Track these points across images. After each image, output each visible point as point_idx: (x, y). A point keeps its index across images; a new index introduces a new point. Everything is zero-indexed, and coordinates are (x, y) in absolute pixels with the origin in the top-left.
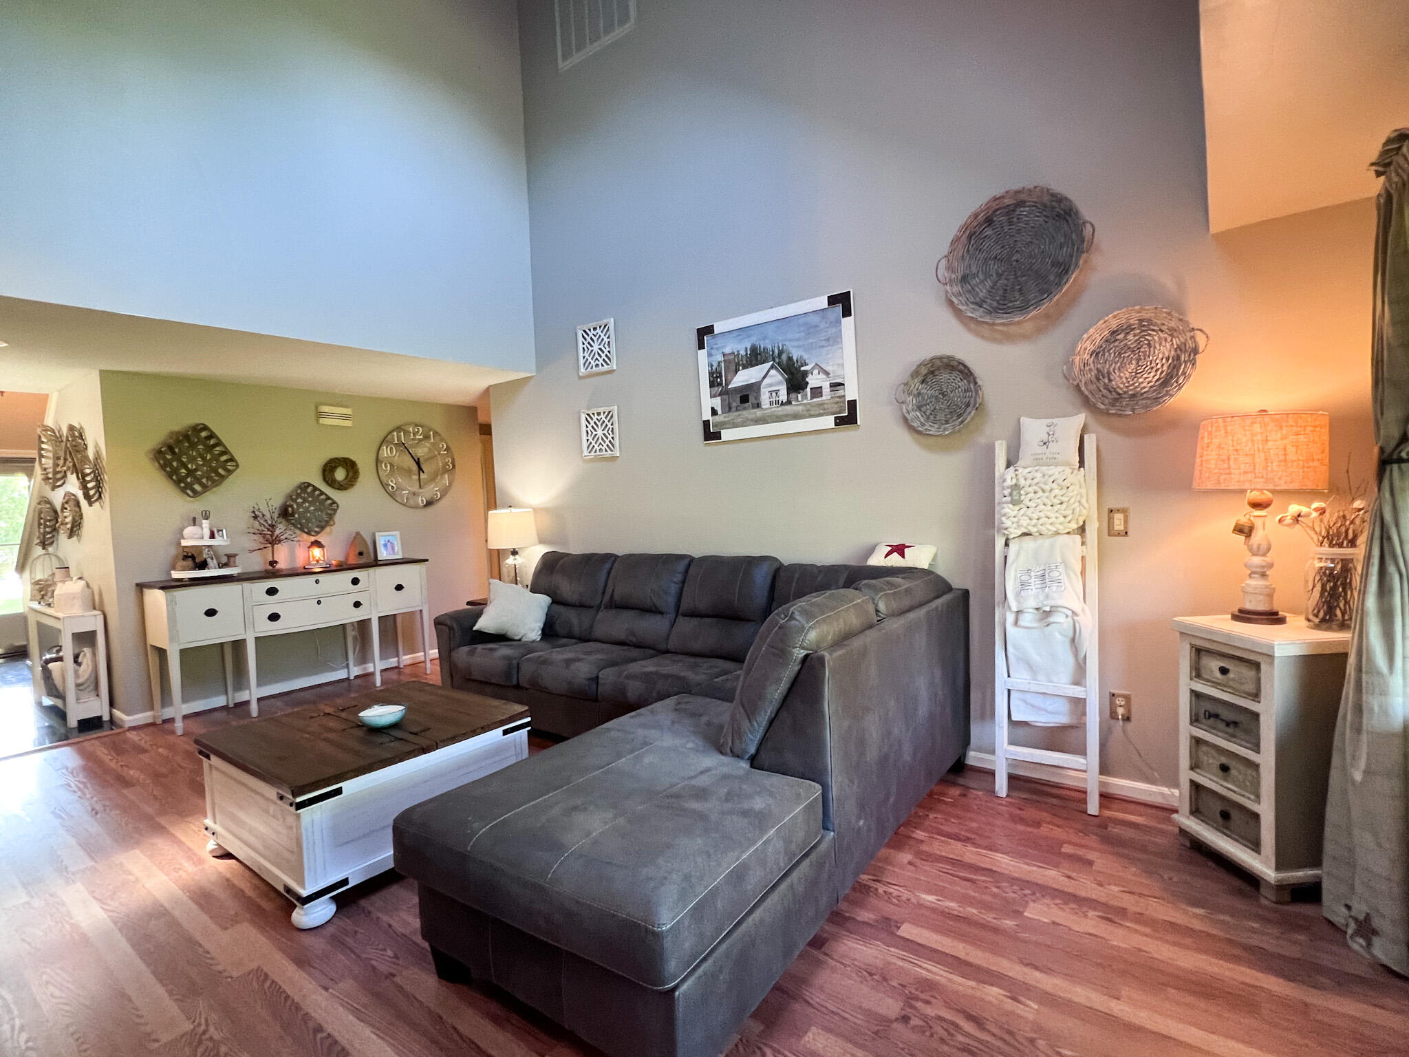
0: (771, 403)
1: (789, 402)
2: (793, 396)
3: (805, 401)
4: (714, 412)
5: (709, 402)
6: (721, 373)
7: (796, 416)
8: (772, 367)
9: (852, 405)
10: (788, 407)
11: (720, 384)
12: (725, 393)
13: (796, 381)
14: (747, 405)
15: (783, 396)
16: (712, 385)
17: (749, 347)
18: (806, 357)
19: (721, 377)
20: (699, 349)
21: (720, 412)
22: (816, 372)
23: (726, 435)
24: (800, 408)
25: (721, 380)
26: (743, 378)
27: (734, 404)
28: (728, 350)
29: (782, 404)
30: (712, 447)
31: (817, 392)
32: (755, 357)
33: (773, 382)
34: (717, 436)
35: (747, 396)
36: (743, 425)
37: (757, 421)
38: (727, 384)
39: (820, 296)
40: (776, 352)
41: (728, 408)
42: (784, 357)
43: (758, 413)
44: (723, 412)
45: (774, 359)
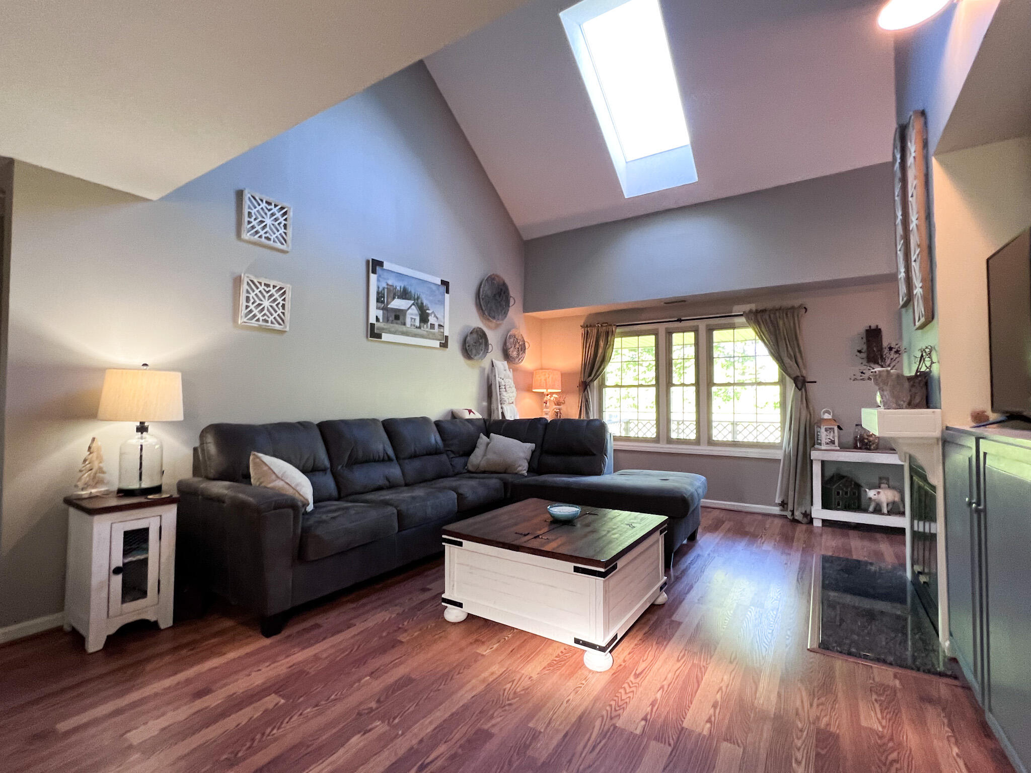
0: (411, 325)
1: (420, 328)
2: (422, 324)
3: (427, 330)
4: (378, 320)
5: (375, 312)
6: (384, 294)
7: (422, 336)
8: (413, 304)
9: (447, 339)
10: (419, 330)
11: (383, 302)
12: (385, 309)
13: (424, 318)
14: (398, 322)
15: (417, 324)
16: (378, 301)
17: (402, 287)
18: (429, 305)
19: (384, 298)
20: (372, 273)
21: (381, 320)
22: (433, 315)
23: (385, 337)
24: (425, 333)
25: (384, 300)
26: (397, 304)
27: (391, 319)
28: (390, 283)
29: (417, 327)
30: (373, 344)
31: (432, 326)
32: (405, 294)
33: (413, 314)
34: (379, 336)
35: (398, 316)
36: (394, 333)
37: (403, 333)
38: (388, 304)
39: (437, 277)
40: (416, 297)
41: (387, 320)
42: (419, 301)
43: (403, 328)
44: (383, 321)
45: (414, 300)
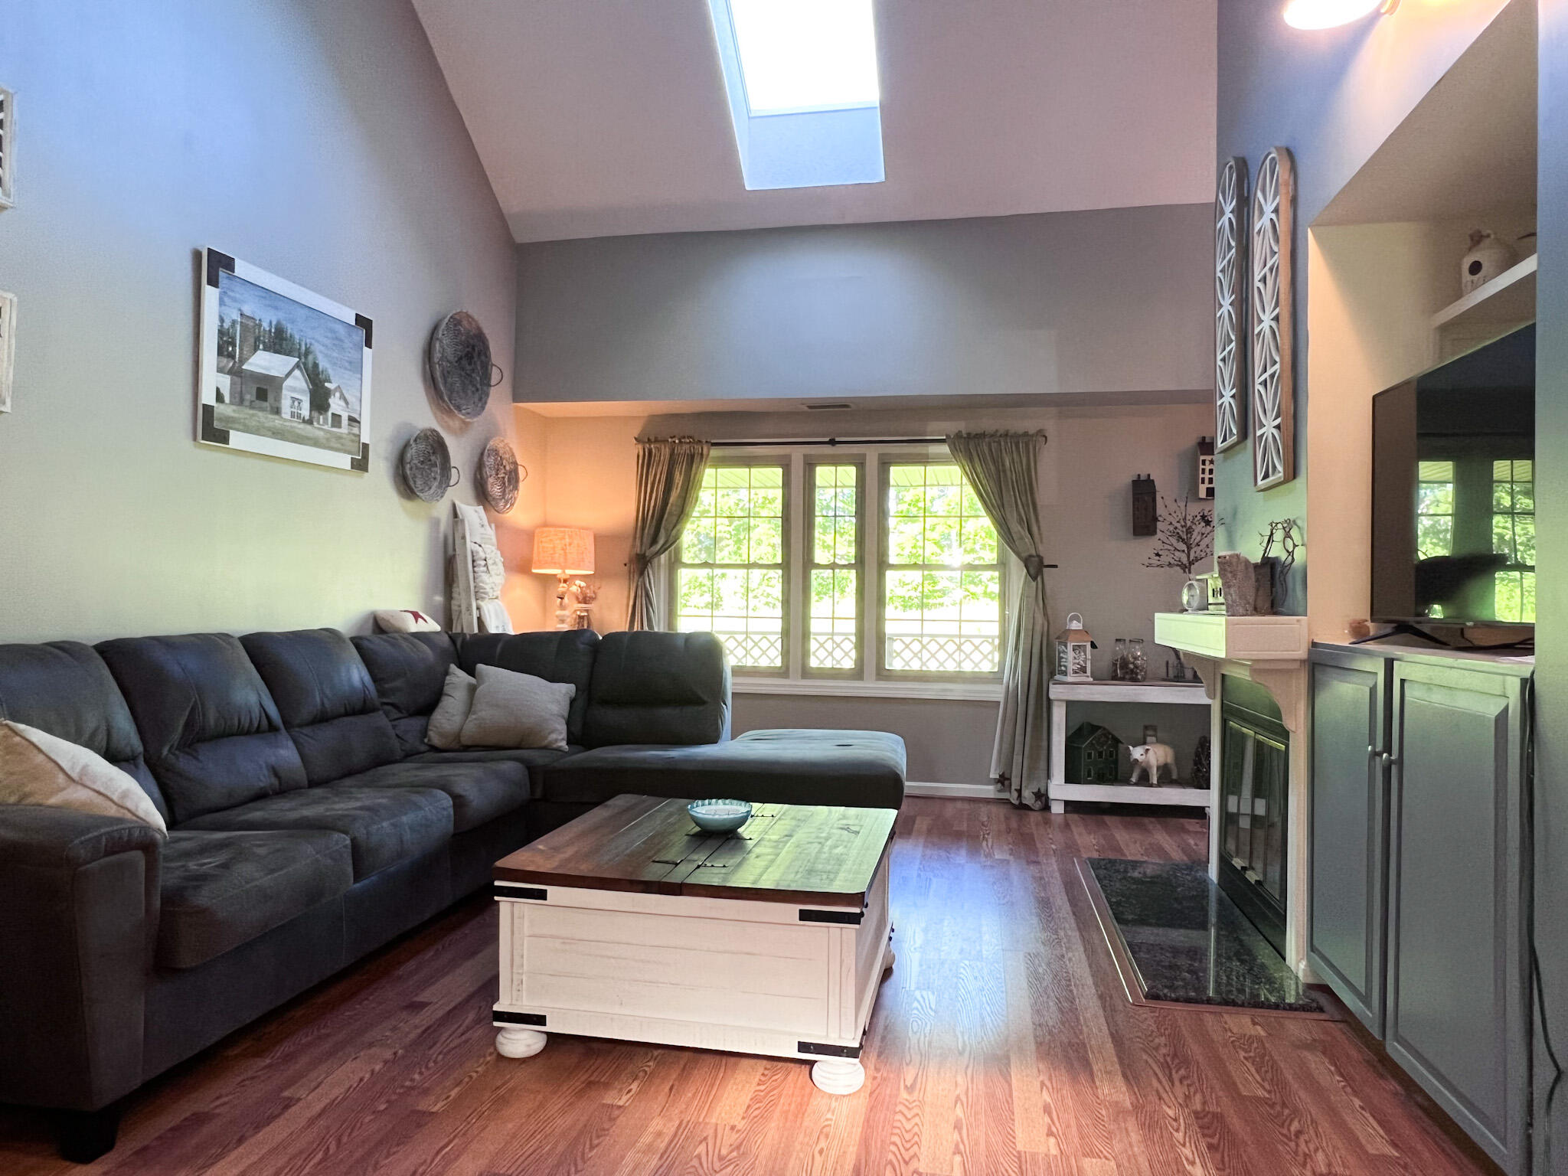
0: (293, 415)
1: (310, 422)
2: (315, 414)
3: (326, 427)
4: (219, 398)
5: (214, 381)
6: (234, 338)
7: (315, 443)
8: (297, 366)
9: (366, 450)
10: (308, 427)
11: (231, 356)
12: (236, 373)
13: (320, 400)
14: (265, 405)
15: (305, 412)
16: (221, 352)
17: (274, 323)
18: (330, 372)
19: (234, 346)
20: (208, 283)
21: (227, 399)
22: (338, 394)
23: (237, 440)
24: (321, 434)
25: (234, 350)
26: (262, 362)
27: (248, 397)
29: (303, 421)
30: (209, 454)
31: (336, 420)
32: (279, 342)
33: (296, 388)
34: (222, 437)
35: (264, 391)
37: (278, 434)
38: (242, 361)
39: (350, 307)
41: (239, 399)
42: (310, 360)
43: (275, 422)
44: (232, 403)
45: (299, 357)
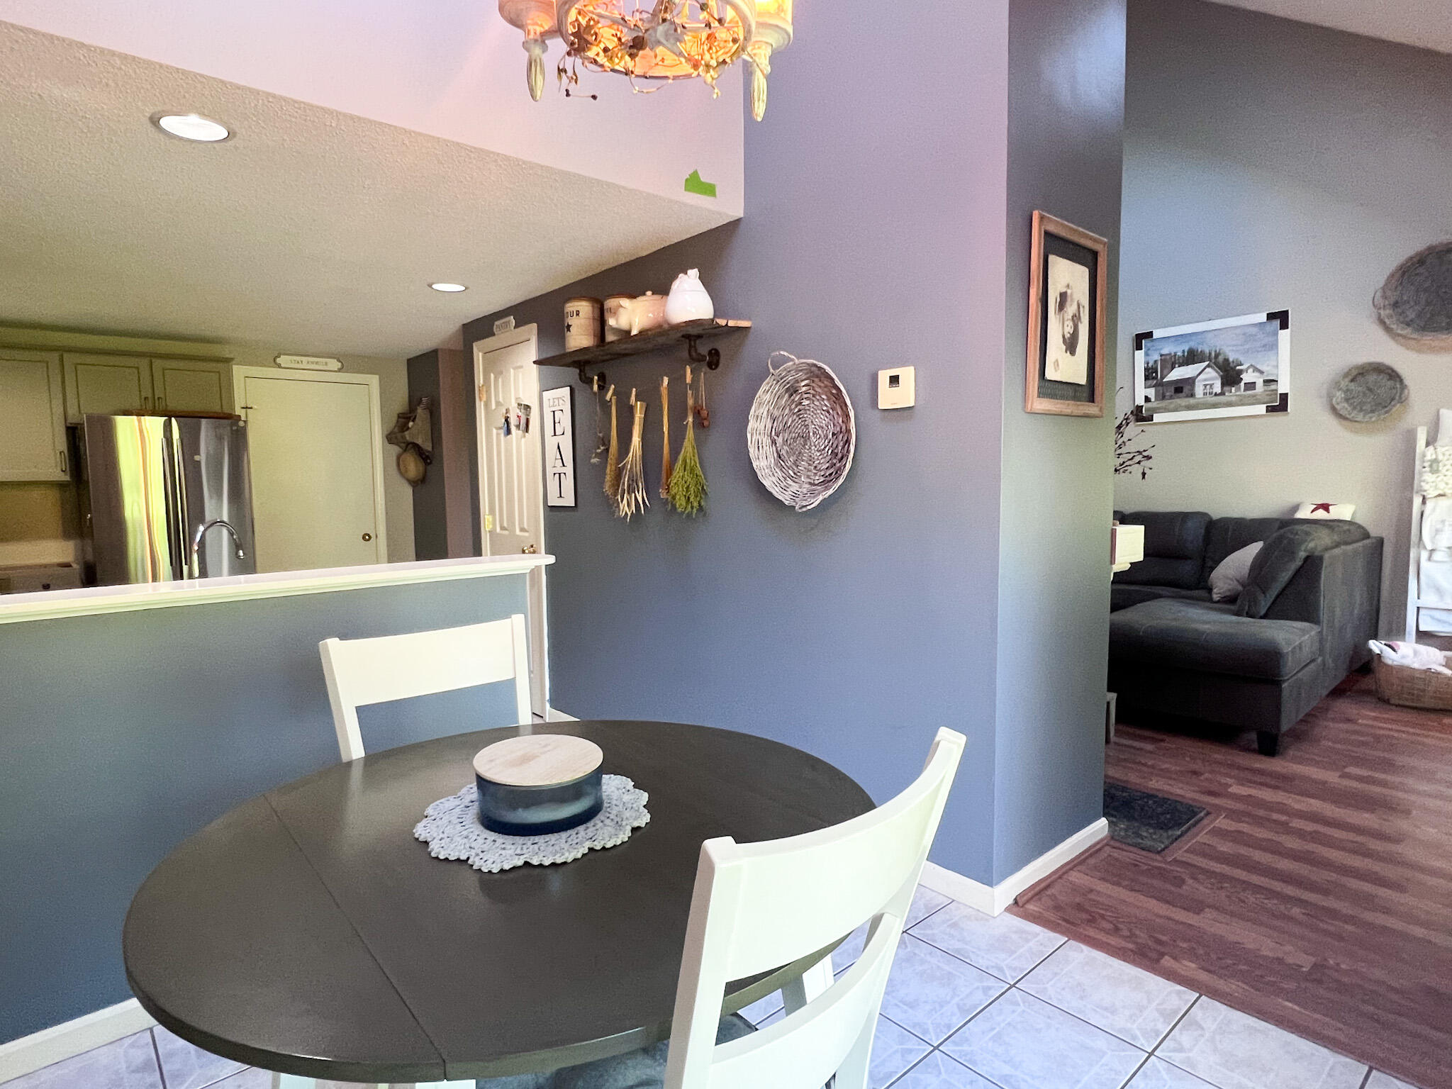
0: (1205, 394)
1: (1222, 394)
2: (1226, 388)
3: (1238, 393)
4: (1147, 399)
5: (1143, 392)
6: (1156, 369)
7: (1229, 404)
8: (1208, 366)
9: (1284, 397)
10: (1221, 398)
11: (1155, 378)
12: (1159, 385)
13: (1231, 376)
14: (1181, 395)
15: (1217, 388)
16: (1147, 378)
17: (1186, 350)
18: (1242, 359)
19: (1156, 372)
20: (1137, 349)
21: (1153, 400)
22: (1250, 370)
23: (1158, 418)
24: (1233, 398)
25: (1157, 374)
26: (1178, 374)
27: (1168, 394)
28: (1165, 351)
29: (1216, 394)
30: (1140, 429)
31: (1251, 386)
32: (1192, 357)
33: (1208, 378)
34: (1149, 419)
35: (1182, 388)
36: (1175, 410)
37: (1189, 408)
38: (1163, 378)
39: (1260, 312)
40: (1213, 354)
41: (1161, 397)
42: (1221, 358)
43: (1192, 401)
44: (1156, 399)
45: (1210, 360)
